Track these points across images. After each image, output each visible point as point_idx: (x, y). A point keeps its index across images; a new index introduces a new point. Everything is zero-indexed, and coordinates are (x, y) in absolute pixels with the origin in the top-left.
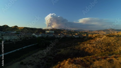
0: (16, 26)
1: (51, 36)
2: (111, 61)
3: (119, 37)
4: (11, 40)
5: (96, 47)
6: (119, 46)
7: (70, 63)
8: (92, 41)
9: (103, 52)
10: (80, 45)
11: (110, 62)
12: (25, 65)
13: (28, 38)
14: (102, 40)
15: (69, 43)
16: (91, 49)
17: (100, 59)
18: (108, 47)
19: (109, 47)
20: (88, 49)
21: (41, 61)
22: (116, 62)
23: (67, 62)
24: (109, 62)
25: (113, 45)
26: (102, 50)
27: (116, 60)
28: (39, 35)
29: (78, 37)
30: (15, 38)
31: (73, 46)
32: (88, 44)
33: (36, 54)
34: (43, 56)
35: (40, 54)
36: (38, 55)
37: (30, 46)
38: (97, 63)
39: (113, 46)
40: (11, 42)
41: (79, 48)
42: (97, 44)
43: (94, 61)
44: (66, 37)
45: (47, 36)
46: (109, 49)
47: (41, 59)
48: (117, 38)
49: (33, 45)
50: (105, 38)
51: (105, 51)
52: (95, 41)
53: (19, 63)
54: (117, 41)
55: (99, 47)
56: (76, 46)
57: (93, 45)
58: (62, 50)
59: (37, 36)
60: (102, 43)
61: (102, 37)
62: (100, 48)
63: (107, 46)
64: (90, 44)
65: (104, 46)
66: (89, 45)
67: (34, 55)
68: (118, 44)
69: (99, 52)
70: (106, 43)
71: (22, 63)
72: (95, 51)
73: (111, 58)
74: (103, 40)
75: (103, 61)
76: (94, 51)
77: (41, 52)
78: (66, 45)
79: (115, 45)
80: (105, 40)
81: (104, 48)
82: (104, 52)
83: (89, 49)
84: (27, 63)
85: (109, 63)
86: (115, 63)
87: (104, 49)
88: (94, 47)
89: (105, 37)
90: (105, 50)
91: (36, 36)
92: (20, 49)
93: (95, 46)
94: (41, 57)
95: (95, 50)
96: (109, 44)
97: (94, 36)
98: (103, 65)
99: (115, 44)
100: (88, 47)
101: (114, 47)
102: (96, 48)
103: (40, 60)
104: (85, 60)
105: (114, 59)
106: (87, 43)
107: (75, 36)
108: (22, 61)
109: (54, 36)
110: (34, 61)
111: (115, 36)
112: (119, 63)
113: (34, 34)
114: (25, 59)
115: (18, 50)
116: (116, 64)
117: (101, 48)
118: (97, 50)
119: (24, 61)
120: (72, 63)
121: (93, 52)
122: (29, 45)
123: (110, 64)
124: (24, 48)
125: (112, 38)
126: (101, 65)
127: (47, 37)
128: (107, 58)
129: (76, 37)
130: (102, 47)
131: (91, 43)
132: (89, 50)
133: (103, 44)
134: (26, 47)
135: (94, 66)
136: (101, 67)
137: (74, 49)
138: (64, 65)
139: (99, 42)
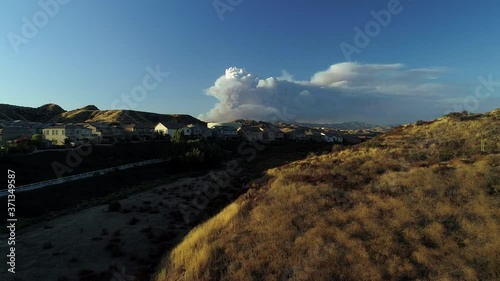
0: (92, 108)
1: (228, 133)
2: (444, 171)
5: (406, 156)
7: (289, 181)
8: (390, 138)
10: (342, 152)
11: (443, 174)
12: (126, 212)
13: (137, 139)
14: (431, 134)
20: (370, 163)
22: (465, 172)
24: (436, 172)
27: (468, 169)
29: (340, 140)
32: (371, 149)
33: (168, 187)
35: (185, 186)
36: (176, 188)
37: (145, 163)
41: (335, 162)
42: (410, 148)
43: (381, 172)
47: (184, 198)
48: (493, 124)
49: (158, 161)
50: (443, 124)
52: (400, 137)
53: (105, 207)
56: (324, 156)
57: (392, 150)
60: (430, 143)
61: (432, 123)
64: (382, 147)
66: (374, 150)
67: (159, 188)
70: (447, 143)
71: (115, 208)
73: (448, 166)
74: (437, 131)
77: (188, 181)
80: (444, 131)
84: (134, 207)
85: (437, 175)
86: (459, 175)
88: (395, 156)
89: (446, 121)
93: (400, 153)
100: (370, 158)
105: (458, 165)
106: (370, 146)
107: (327, 136)
109: (239, 134)
110: (161, 204)
111: (485, 118)
112: (475, 174)
113: (160, 127)
114: (126, 198)
115: (102, 172)
119: (123, 202)
123: (442, 179)
124: (122, 168)
125: (473, 124)
127: (214, 138)
128: (433, 164)
131: (383, 144)
133: (433, 145)
134: (132, 166)
135: (377, 187)
136: (403, 188)
137: (315, 167)
138: (267, 189)
139: (418, 139)
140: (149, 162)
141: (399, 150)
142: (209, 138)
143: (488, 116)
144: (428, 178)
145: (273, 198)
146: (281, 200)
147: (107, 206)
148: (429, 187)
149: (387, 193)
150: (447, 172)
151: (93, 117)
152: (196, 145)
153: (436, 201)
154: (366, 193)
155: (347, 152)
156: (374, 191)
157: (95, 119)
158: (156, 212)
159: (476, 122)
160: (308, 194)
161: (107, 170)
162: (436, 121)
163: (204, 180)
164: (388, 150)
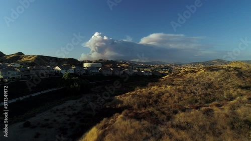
0: (21, 54)
1: (94, 71)
2: (208, 112)
3: (229, 71)
5: (185, 91)
6: (229, 89)
7: (126, 118)
8: (177, 80)
10: (153, 87)
11: (208, 115)
12: (34, 127)
14: (197, 78)
16: (174, 96)
17: (187, 108)
18: (207, 90)
19: (209, 90)
20: (167, 94)
21: (69, 120)
22: (219, 114)
23: (121, 116)
24: (204, 114)
25: (217, 86)
27: (220, 111)
28: (68, 70)
29: (151, 74)
30: (15, 75)
31: (139, 90)
32: (167, 86)
33: (60, 107)
34: (75, 110)
35: (69, 107)
36: (64, 109)
37: (48, 91)
38: (181, 117)
39: (218, 89)
41: (150, 93)
42: (187, 86)
46: (209, 94)
47: (69, 116)
48: (226, 73)
49: (55, 89)
50: (202, 73)
52: (182, 79)
53: (21, 124)
54: (226, 78)
55: (191, 90)
56: (144, 89)
57: (178, 87)
59: (64, 72)
60: (196, 83)
61: (197, 72)
62: (192, 92)
63: (206, 88)
64: (173, 85)
65: (200, 89)
66: (169, 87)
67: (54, 108)
70: (204, 84)
71: (27, 125)
72: (182, 99)
73: (209, 108)
74: (199, 77)
75: (192, 113)
76: (180, 98)
77: (71, 103)
79: (221, 87)
80: (202, 77)
81: (200, 93)
83: (170, 94)
84: (39, 124)
85: (205, 116)
86: (216, 116)
87: (200, 95)
88: (179, 91)
89: (203, 71)
90: (203, 96)
91: (62, 72)
92: (26, 99)
93: (182, 89)
94: (71, 113)
95: (183, 96)
96: (210, 85)
97: (182, 71)
98: (193, 119)
99: (222, 84)
100: (167, 92)
101: (220, 91)
102: (183, 92)
103: (68, 118)
104: (156, 112)
105: (215, 108)
106: (167, 84)
107: (144, 73)
108: (29, 120)
109: (100, 72)
110: (55, 121)
111: (222, 70)
112: (224, 115)
113: (57, 68)
114: (35, 116)
115: (21, 99)
116: (218, 117)
117: (194, 93)
118: (186, 97)
119: (32, 120)
120: (131, 117)
122: (45, 90)
123: (207, 118)
126: (189, 120)
127: (87, 74)
128: (201, 107)
129: (147, 74)
130: (195, 91)
131: (174, 83)
132: (170, 98)
133: (198, 85)
134: (40, 93)
135: (174, 123)
136: (188, 123)
137: (140, 96)
138: (114, 122)
139: (190, 81)
140: (50, 90)
141: (181, 87)
142: (84, 74)
143: (223, 69)
144: (200, 117)
145: (117, 130)
146: (121, 132)
147: (23, 123)
148: (201, 123)
149: (179, 127)
150: (209, 113)
151: (21, 59)
152: (76, 81)
153: (205, 133)
154: (168, 127)
155: (155, 87)
156: (173, 126)
157: (22, 60)
158: (52, 127)
159: (218, 72)
160: (137, 128)
161: (25, 97)
162: (199, 71)
163: (80, 102)
164: (176, 87)
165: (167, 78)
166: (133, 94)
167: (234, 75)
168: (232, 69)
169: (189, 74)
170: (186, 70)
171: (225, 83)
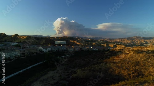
1: (63, 49)
3: (149, 53)
4: (12, 58)
6: (150, 67)
8: (116, 59)
9: (130, 74)
10: (102, 64)
13: (33, 54)
14: (129, 58)
15: (86, 60)
16: (116, 71)
18: (136, 67)
19: (137, 67)
25: (142, 64)
26: (129, 72)
29: (97, 49)
30: (16, 54)
31: (93, 66)
33: (45, 77)
34: (55, 80)
35: (51, 77)
36: (48, 78)
39: (143, 66)
40: (12, 60)
41: (100, 69)
42: (123, 64)
44: (82, 50)
45: (57, 49)
46: (138, 70)
47: (52, 85)
48: (147, 55)
49: (40, 63)
50: (132, 54)
51: (133, 73)
54: (148, 59)
55: (126, 67)
56: (96, 66)
58: (79, 71)
59: (44, 50)
60: (129, 62)
62: (126, 69)
63: (135, 65)
64: (114, 63)
65: (131, 66)
66: (112, 64)
67: (42, 78)
68: (148, 63)
69: (125, 74)
70: (134, 63)
72: (121, 73)
77: (51, 73)
78: (83, 62)
79: (145, 65)
80: (132, 57)
81: (132, 69)
82: (132, 75)
83: (113, 70)
90: (133, 71)
92: (24, 71)
93: (120, 66)
95: (121, 71)
96: (137, 63)
99: (145, 63)
100: (111, 68)
101: (144, 68)
102: (121, 68)
106: (110, 62)
109: (66, 49)
111: (144, 53)
113: (40, 48)
118: (123, 72)
121: (118, 74)
124: (28, 68)
125: (141, 55)
127: (58, 51)
129: (94, 50)
130: (128, 68)
131: (114, 61)
132: (113, 72)
133: (130, 63)
137: (94, 71)
139: (125, 60)
141: (119, 65)
143: (145, 51)
159: (142, 54)
162: (129, 53)
163: (57, 73)
164: (116, 64)
165: (108, 53)
166: (90, 69)
167: (152, 56)
168: (150, 51)
169: (123, 55)
170: (119, 48)
171: (147, 62)
